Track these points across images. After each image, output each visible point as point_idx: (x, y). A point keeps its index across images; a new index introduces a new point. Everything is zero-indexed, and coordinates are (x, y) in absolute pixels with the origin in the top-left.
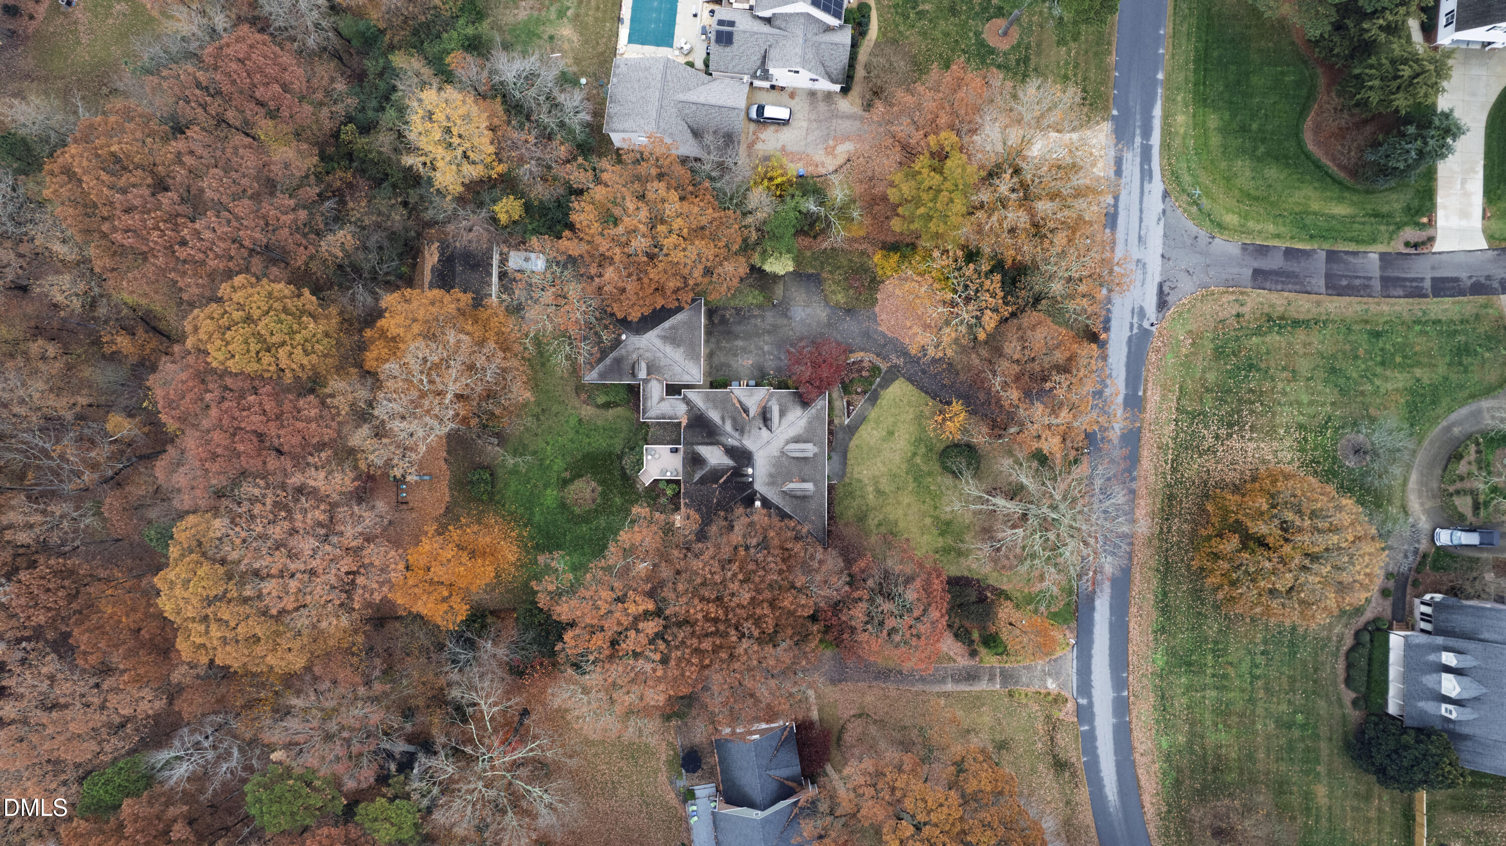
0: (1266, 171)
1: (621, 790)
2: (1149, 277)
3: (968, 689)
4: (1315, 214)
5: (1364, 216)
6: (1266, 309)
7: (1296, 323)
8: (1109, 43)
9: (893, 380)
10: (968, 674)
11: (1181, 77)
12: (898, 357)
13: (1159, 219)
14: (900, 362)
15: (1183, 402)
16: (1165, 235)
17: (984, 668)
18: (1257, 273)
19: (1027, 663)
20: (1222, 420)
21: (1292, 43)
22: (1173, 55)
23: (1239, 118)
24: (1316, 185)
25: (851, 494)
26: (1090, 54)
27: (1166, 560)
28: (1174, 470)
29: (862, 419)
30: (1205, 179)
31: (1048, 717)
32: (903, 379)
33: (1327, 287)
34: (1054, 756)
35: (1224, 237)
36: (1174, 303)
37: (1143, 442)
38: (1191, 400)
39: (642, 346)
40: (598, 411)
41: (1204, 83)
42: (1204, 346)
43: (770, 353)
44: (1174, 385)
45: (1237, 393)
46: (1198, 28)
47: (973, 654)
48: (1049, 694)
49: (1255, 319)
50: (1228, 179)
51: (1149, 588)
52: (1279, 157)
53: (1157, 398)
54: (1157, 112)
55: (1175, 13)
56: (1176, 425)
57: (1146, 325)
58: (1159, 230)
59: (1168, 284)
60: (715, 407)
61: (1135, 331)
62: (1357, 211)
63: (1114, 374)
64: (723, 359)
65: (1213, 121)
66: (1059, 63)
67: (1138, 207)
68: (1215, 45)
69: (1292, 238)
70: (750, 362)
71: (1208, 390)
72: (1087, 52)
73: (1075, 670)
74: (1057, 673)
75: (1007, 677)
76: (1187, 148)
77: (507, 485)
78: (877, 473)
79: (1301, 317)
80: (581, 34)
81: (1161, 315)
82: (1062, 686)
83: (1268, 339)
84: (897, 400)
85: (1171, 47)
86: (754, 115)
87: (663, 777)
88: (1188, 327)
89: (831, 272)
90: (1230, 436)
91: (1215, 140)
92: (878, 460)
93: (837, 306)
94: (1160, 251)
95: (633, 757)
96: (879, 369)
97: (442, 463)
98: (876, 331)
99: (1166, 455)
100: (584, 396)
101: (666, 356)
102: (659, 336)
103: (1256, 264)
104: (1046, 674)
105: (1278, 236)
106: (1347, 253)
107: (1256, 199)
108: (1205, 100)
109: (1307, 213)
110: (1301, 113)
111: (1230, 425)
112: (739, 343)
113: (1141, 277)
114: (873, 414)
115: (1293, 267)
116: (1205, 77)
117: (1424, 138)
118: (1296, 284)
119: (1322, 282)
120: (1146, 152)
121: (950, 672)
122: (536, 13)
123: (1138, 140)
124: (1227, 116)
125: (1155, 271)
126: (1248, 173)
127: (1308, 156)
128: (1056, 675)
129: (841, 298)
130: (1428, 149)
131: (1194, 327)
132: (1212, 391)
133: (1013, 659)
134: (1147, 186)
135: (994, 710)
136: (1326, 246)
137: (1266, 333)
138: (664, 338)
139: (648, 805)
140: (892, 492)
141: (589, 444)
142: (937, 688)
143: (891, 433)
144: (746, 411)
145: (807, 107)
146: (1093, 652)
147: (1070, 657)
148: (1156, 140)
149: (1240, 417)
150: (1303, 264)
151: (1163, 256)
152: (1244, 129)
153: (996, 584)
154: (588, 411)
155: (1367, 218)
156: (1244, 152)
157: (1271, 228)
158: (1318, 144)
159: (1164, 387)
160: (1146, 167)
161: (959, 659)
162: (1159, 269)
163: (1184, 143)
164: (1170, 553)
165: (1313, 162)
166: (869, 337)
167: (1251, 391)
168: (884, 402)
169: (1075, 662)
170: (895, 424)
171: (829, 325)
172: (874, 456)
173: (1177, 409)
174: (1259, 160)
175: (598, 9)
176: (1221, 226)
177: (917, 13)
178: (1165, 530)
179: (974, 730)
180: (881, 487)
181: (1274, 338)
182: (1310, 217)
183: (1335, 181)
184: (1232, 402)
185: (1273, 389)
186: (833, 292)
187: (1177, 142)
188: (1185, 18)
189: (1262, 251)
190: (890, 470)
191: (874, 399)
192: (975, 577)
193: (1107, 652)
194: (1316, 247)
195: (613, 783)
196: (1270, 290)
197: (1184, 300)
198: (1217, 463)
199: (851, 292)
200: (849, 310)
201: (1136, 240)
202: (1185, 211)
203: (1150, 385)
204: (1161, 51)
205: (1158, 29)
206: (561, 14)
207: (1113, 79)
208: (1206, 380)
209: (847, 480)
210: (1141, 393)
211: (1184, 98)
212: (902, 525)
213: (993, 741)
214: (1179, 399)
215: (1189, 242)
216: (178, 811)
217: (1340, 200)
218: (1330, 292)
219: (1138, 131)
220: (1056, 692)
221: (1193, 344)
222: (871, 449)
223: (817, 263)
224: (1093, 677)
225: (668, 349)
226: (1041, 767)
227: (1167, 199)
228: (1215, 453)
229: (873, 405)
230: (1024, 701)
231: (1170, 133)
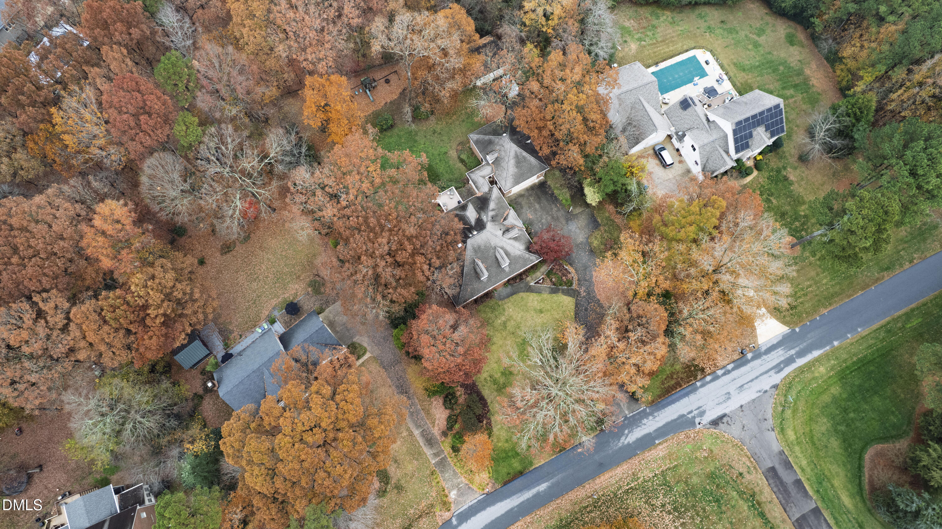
0: (833, 439)
1: (255, 284)
2: (725, 405)
3: (422, 444)
4: (832, 486)
5: (854, 518)
6: (757, 490)
7: (762, 515)
8: (830, 304)
9: (570, 296)
10: (431, 439)
11: (845, 356)
12: (584, 291)
13: (760, 391)
14: (583, 294)
15: (669, 472)
16: (754, 400)
17: (440, 446)
18: (773, 470)
19: (458, 471)
20: (675, 502)
21: (914, 408)
22: (852, 344)
23: (849, 403)
24: (849, 475)
25: (493, 309)
26: (817, 298)
27: (571, 522)
28: (627, 492)
29: (539, 292)
30: (801, 405)
31: (432, 506)
32: (574, 300)
33: (797, 520)
34: (410, 525)
35: (778, 436)
36: (721, 430)
37: (630, 461)
38: (674, 476)
39: (506, 147)
40: (456, 159)
41: (851, 372)
42: (709, 464)
43: (542, 224)
44: (675, 460)
45: (697, 502)
46: (878, 350)
47: (444, 434)
48: (447, 496)
49: (746, 487)
50: (811, 419)
51: (547, 521)
52: (846, 442)
53: (661, 454)
54: (816, 353)
55: (875, 331)
56: (653, 477)
57: (697, 420)
58: (754, 396)
59: (729, 419)
60: (497, 204)
61: (690, 416)
62: (854, 512)
63: (657, 419)
64: (523, 203)
65: (835, 390)
66: (799, 284)
67: (758, 374)
68: (876, 365)
69: (808, 479)
70: (531, 217)
71: (686, 482)
72: (817, 295)
73: (470, 504)
74: (462, 494)
75: (442, 464)
76: (810, 384)
77: (391, 137)
78: (514, 317)
79: (768, 516)
80: (637, 53)
81: (708, 426)
82: (456, 502)
83: (741, 502)
84: (562, 304)
85: (856, 340)
86: (657, 148)
87: (274, 302)
88: (713, 448)
89: (605, 231)
90: (669, 513)
91: (826, 398)
92: (522, 313)
93: (590, 244)
94: (743, 403)
95: (278, 279)
96: (572, 284)
97: (384, 102)
98: (591, 271)
99: (632, 481)
100: (460, 148)
101: (507, 163)
102: (516, 152)
103: (777, 466)
104: (457, 486)
105: (803, 470)
106: (825, 520)
107: (814, 444)
108: (843, 378)
109: (829, 480)
110: (881, 438)
111: (675, 509)
112: (537, 206)
113: (721, 401)
114: (545, 295)
115: (793, 491)
116: (856, 370)
117: (928, 505)
118: (785, 499)
119: (797, 516)
120: (789, 361)
121: (425, 427)
122: (632, 29)
123: (793, 352)
124: (844, 396)
125: (730, 407)
126: (823, 429)
127: (860, 458)
128: (461, 494)
129: (596, 243)
130: (925, 512)
131: (716, 451)
132: (687, 485)
133: (455, 460)
134: (772, 373)
135: (418, 468)
136: (820, 504)
137: (743, 499)
138: (517, 156)
139: (254, 303)
140: (509, 331)
141: (437, 163)
142: (411, 425)
143: (541, 311)
144: (505, 219)
145: (680, 172)
146: (488, 509)
147: (477, 496)
148: (801, 362)
149: (685, 512)
150: (799, 496)
151: (741, 406)
152: (845, 410)
153: (493, 422)
154: (453, 154)
155: (854, 521)
156: (833, 418)
157: (804, 463)
158: (872, 461)
159: (670, 455)
160: (782, 366)
161: (436, 428)
162: (733, 408)
163: (811, 380)
164: (577, 522)
165: (860, 464)
166: (585, 270)
167: (704, 510)
168: (555, 298)
169: (476, 501)
170: (548, 310)
171: (577, 246)
172: (523, 310)
173: (663, 471)
174: (836, 431)
175: (654, 53)
176: (782, 430)
177: (767, 198)
178: (588, 509)
179: (399, 464)
180: (508, 323)
181: (744, 506)
182: (828, 484)
183: (860, 484)
184: (689, 502)
185: (714, 523)
186: (596, 238)
187: (808, 376)
188: (877, 338)
189: (788, 465)
190: (521, 323)
191: (554, 291)
192: (490, 408)
193: (493, 518)
194: (814, 498)
195: (258, 277)
196: (769, 485)
197: (726, 435)
198: (648, 515)
199: (602, 247)
200: (592, 251)
201: (739, 385)
202: (775, 403)
203: (665, 445)
204: (849, 335)
205: (860, 327)
206: (640, 40)
207: (814, 317)
208: (691, 478)
209: (500, 303)
210: (657, 442)
211: (835, 365)
212: (494, 348)
213: (399, 480)
214: (669, 469)
215: (760, 417)
216: (145, 30)
217: (852, 496)
218: (796, 524)
219: (797, 349)
220: (450, 500)
221: (705, 458)
222: (526, 306)
223: (605, 222)
224: (473, 518)
225: (512, 162)
226: (399, 521)
227: (774, 389)
228: (653, 510)
229: (550, 293)
230: (434, 484)
231: (811, 368)
